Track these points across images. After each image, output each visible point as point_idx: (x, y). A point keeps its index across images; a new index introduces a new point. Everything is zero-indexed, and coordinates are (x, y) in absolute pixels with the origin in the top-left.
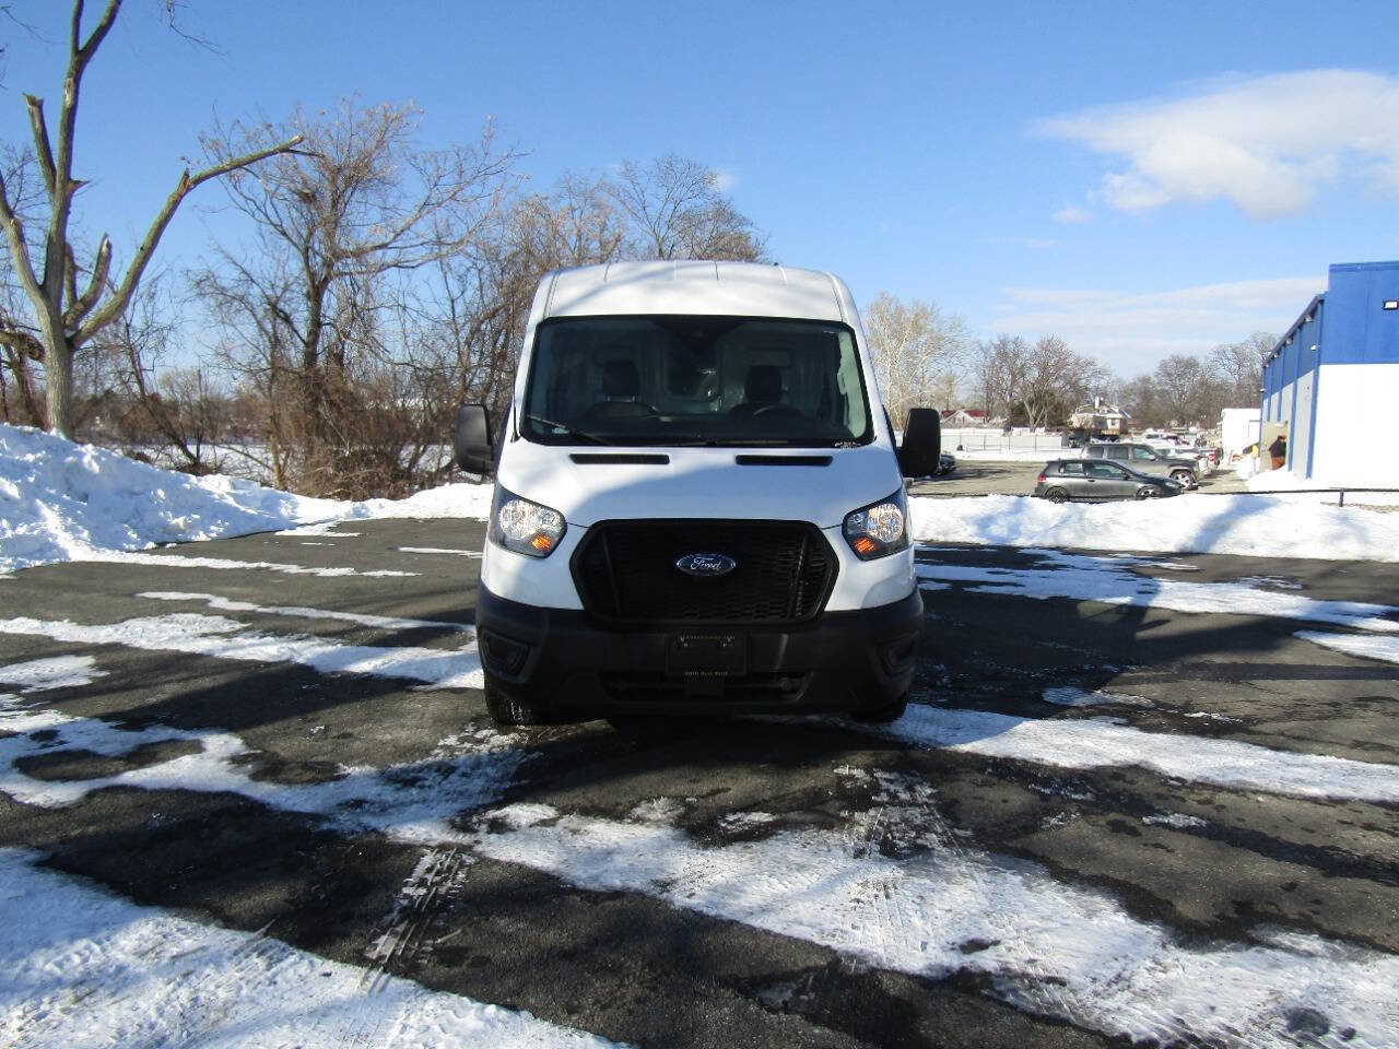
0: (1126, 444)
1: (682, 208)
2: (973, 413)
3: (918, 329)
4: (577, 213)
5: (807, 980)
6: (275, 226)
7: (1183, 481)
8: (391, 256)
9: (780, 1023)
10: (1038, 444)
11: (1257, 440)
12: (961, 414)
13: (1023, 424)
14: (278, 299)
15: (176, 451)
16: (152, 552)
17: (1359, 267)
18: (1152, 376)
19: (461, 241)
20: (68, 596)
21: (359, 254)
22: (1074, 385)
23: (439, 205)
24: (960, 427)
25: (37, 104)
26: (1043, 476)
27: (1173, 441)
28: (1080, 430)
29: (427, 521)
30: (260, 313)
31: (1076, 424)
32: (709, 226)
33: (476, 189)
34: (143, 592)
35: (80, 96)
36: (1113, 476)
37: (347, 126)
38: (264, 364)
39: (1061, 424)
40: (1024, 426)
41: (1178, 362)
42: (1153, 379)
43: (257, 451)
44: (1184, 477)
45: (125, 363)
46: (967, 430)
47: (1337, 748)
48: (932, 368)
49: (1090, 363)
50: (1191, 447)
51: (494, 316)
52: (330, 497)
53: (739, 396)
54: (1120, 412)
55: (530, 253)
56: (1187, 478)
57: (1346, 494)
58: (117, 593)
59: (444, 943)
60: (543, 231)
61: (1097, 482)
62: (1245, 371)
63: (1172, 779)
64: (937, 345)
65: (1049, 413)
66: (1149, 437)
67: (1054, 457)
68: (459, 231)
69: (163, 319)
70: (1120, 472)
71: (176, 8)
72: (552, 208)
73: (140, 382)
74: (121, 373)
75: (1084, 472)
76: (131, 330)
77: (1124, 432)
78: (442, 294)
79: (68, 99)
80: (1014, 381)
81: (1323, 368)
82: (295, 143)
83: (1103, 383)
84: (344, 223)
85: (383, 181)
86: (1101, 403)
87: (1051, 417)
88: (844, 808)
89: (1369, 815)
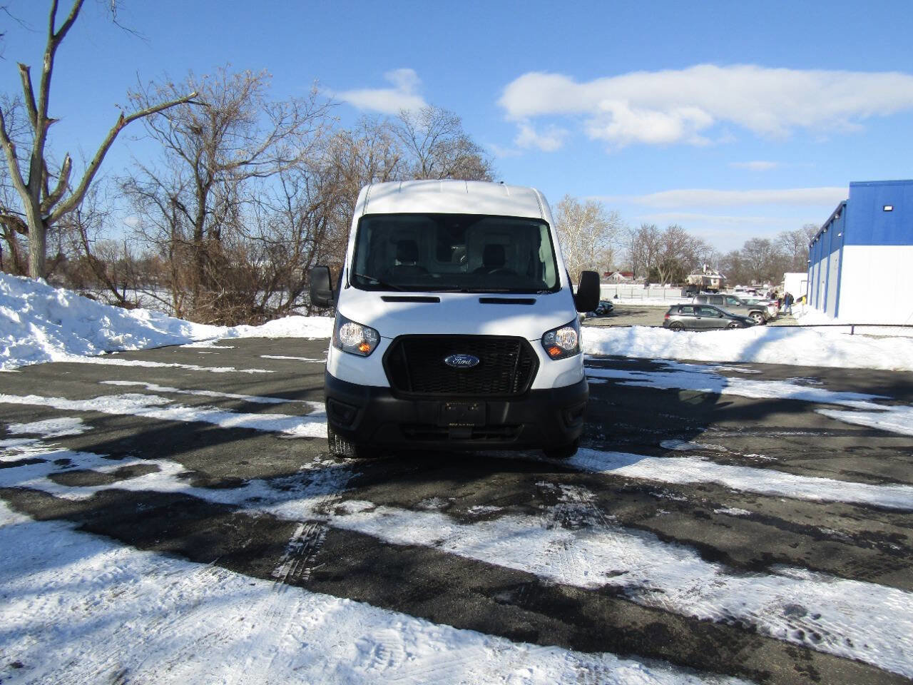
0: (723, 295)
1: (438, 140)
2: (624, 274)
3: (589, 220)
4: (370, 142)
5: (520, 590)
6: (176, 149)
7: (757, 319)
8: (250, 169)
9: (506, 609)
10: (666, 295)
11: (805, 294)
12: (617, 275)
13: (657, 281)
14: (177, 195)
15: (110, 293)
16: (104, 356)
17: (868, 184)
18: (740, 251)
19: (296, 160)
20: (57, 383)
21: (229, 168)
22: (690, 257)
23: (282, 136)
24: (616, 283)
25: (26, 70)
26: (668, 314)
27: (752, 294)
28: (693, 286)
29: (275, 339)
30: (165, 205)
31: (691, 282)
32: (456, 152)
33: (305, 126)
34: (103, 381)
35: (54, 65)
36: (712, 315)
37: (223, 85)
38: (167, 238)
39: (681, 281)
40: (658, 283)
41: (756, 242)
42: (741, 253)
43: (162, 294)
44: (758, 316)
45: (78, 236)
46: (620, 285)
47: (831, 474)
48: (598, 245)
49: (700, 243)
50: (764, 298)
51: (316, 208)
52: (211, 324)
53: (479, 263)
54: (719, 274)
55: (339, 167)
56: (760, 317)
57: (855, 327)
58: (87, 381)
59: (315, 570)
60: (348, 154)
61: (702, 318)
62: (799, 249)
63: (733, 490)
64: (601, 230)
65: (674, 275)
66: (738, 291)
67: (675, 303)
68: (295, 153)
69: (101, 208)
70: (717, 312)
71: (117, 9)
72: (354, 139)
73: (87, 249)
74: (75, 242)
75: (694, 312)
76: (81, 214)
77: (722, 287)
78: (281, 194)
79: (47, 67)
80: (651, 254)
81: (846, 248)
82: (192, 97)
83: (708, 256)
84: (220, 148)
85: (246, 121)
86: (707, 269)
87: (674, 277)
88: (541, 504)
89: (844, 509)
